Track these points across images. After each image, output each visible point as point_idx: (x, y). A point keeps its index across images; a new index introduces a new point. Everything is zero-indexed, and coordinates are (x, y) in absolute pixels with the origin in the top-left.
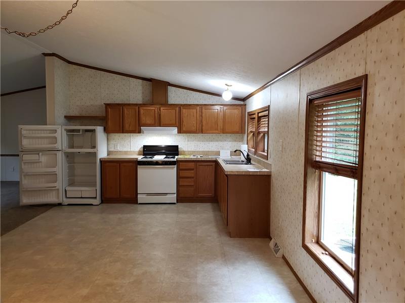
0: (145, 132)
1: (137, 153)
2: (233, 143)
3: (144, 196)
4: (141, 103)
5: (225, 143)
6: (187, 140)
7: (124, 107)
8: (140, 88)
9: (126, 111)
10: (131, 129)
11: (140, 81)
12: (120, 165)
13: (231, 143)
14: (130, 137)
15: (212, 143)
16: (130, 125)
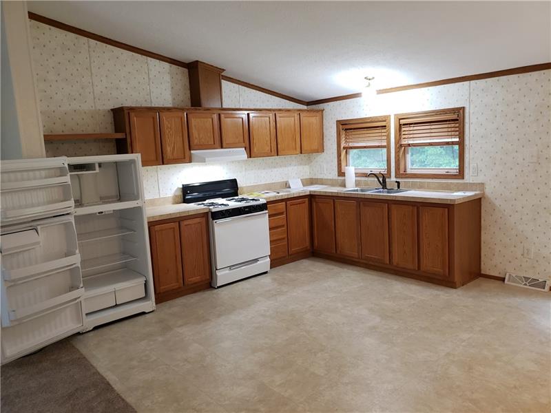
0: (207, 159)
1: (171, 200)
2: (299, 167)
3: (227, 271)
4: (170, 106)
5: (290, 168)
6: (244, 169)
7: (161, 114)
8: (167, 78)
9: (166, 123)
10: (175, 156)
11: (167, 65)
12: (179, 225)
13: (296, 167)
14: (157, 171)
15: (276, 170)
16: (173, 149)
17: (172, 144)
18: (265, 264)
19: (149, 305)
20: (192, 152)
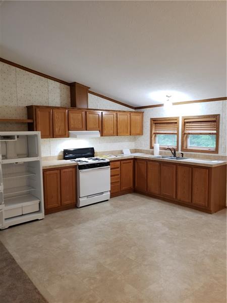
1: (57, 158)
2: (129, 143)
3: (85, 199)
4: (59, 106)
5: (124, 143)
6: (98, 142)
7: (54, 110)
8: (58, 91)
9: (56, 115)
10: (60, 133)
11: (58, 84)
12: (60, 172)
13: (127, 143)
15: (116, 143)
16: (59, 129)
17: (59, 126)
18: (107, 195)
19: (41, 215)
20: (70, 132)
